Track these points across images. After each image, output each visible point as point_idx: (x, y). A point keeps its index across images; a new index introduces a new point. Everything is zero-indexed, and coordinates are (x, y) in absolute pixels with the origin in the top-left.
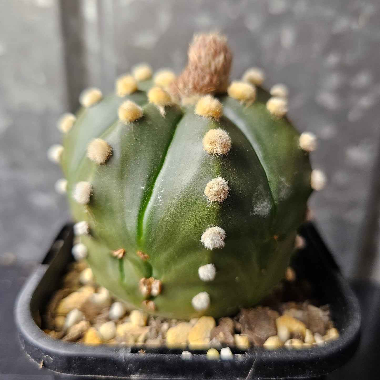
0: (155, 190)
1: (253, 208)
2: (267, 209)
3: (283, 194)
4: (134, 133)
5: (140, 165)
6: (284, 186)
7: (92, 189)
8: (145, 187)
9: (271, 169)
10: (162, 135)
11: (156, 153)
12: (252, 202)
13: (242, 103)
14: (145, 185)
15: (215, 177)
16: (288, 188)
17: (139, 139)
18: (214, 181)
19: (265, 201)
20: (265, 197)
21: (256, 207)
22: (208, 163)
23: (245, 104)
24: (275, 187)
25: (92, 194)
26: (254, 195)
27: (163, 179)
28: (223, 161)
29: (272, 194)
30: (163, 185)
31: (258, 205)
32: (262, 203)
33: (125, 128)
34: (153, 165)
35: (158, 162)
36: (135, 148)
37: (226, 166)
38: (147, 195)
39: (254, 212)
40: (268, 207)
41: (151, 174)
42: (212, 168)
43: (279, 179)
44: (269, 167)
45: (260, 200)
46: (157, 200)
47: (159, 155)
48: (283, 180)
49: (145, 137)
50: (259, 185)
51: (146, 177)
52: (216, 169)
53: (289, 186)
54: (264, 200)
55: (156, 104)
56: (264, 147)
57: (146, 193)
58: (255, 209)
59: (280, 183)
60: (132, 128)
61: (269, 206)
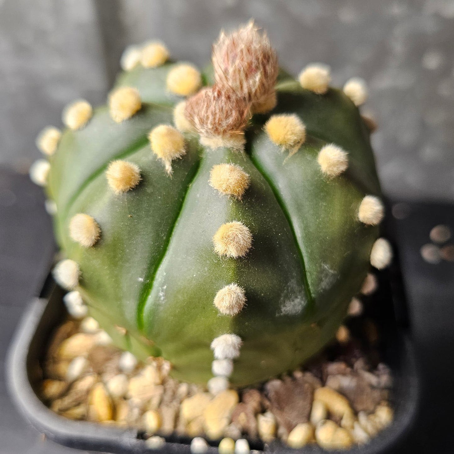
0: (156, 283)
1: (280, 309)
2: (300, 306)
3: (325, 284)
4: (129, 208)
5: (137, 251)
6: (327, 275)
7: (80, 272)
8: (144, 279)
9: (311, 254)
10: (167, 207)
11: (158, 235)
12: (279, 302)
13: (283, 149)
14: (144, 276)
15: (229, 283)
16: (333, 275)
17: (135, 216)
18: (226, 289)
19: (298, 298)
20: (298, 293)
21: (285, 306)
22: (221, 263)
23: (287, 151)
24: (314, 278)
25: (81, 278)
26: (282, 295)
27: (166, 273)
28: (240, 262)
29: (309, 287)
30: (167, 280)
31: (286, 304)
32: (293, 301)
33: (116, 200)
34: (154, 252)
35: (161, 247)
36: (130, 229)
37: (244, 267)
38: (146, 288)
39: (281, 312)
40: (301, 304)
41: (152, 263)
42: (226, 270)
43: (321, 266)
44: (308, 252)
45: (291, 297)
46: (157, 297)
47: (162, 237)
48: (326, 267)
49: (144, 213)
50: (291, 281)
51: (145, 266)
52: (231, 273)
53: (336, 272)
54: (296, 297)
55: (160, 156)
56: (305, 222)
57: (146, 285)
58: (283, 309)
59: (322, 271)
60: (126, 200)
61: (303, 302)
